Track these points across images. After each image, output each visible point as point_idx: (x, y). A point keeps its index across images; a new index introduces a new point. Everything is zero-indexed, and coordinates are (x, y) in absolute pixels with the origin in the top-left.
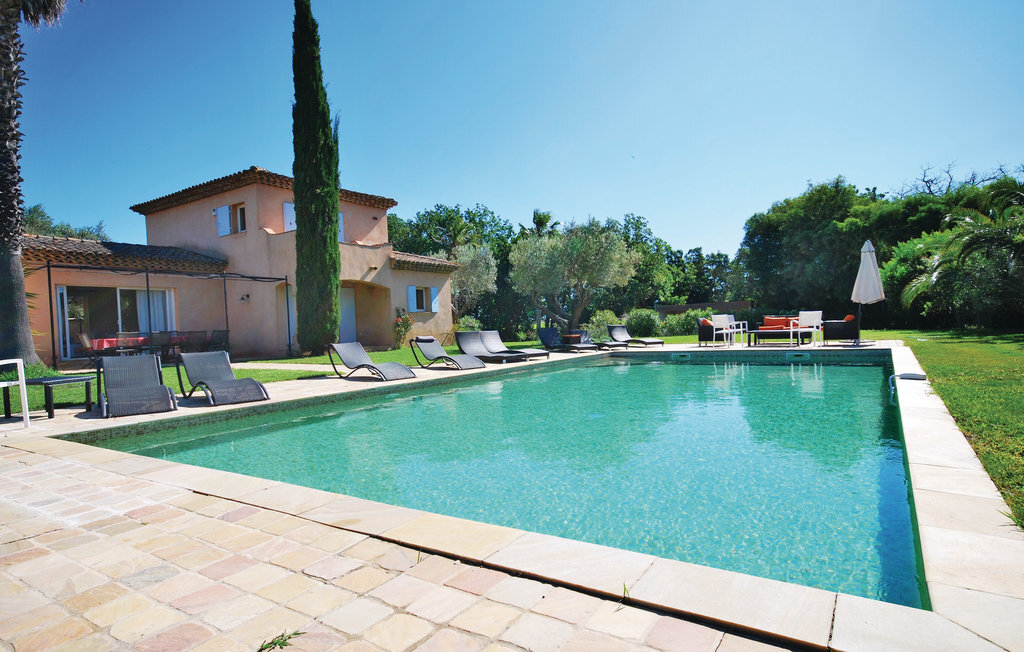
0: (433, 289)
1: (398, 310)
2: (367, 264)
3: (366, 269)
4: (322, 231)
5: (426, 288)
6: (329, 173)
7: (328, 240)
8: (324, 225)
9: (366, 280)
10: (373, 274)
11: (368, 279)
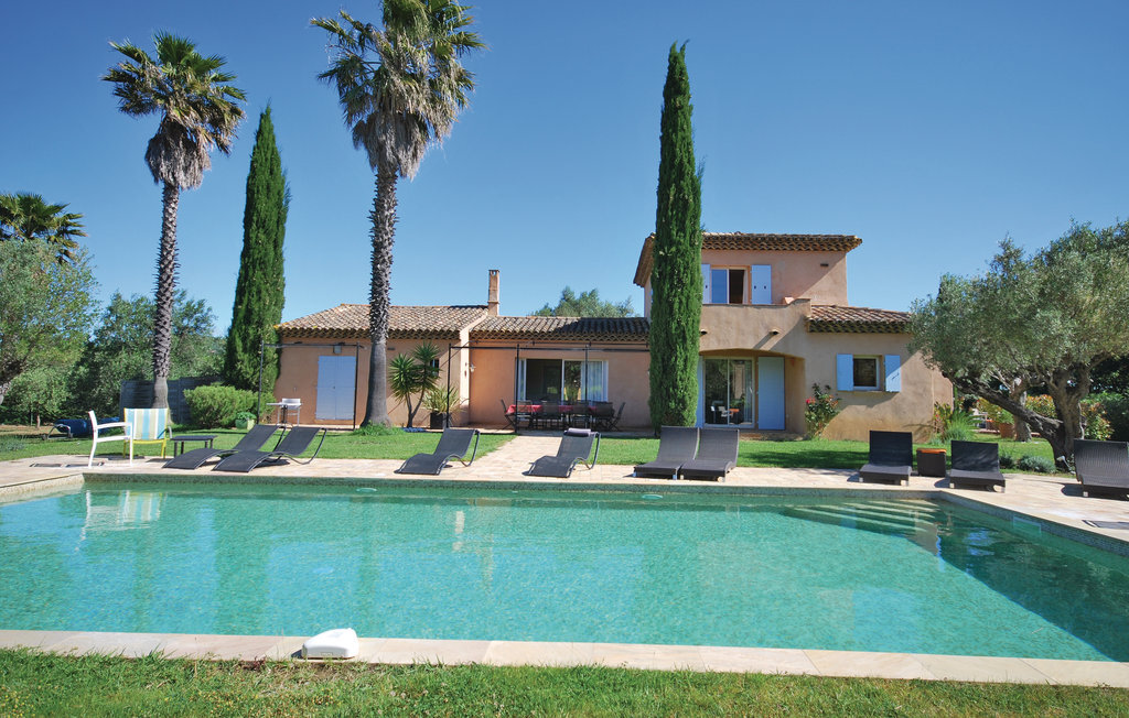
0: (887, 358)
1: (816, 388)
2: (767, 327)
3: (763, 334)
4: (669, 296)
5: (880, 357)
6: (682, 229)
7: (676, 306)
8: (672, 287)
9: (762, 348)
10: (774, 341)
11: (767, 347)
